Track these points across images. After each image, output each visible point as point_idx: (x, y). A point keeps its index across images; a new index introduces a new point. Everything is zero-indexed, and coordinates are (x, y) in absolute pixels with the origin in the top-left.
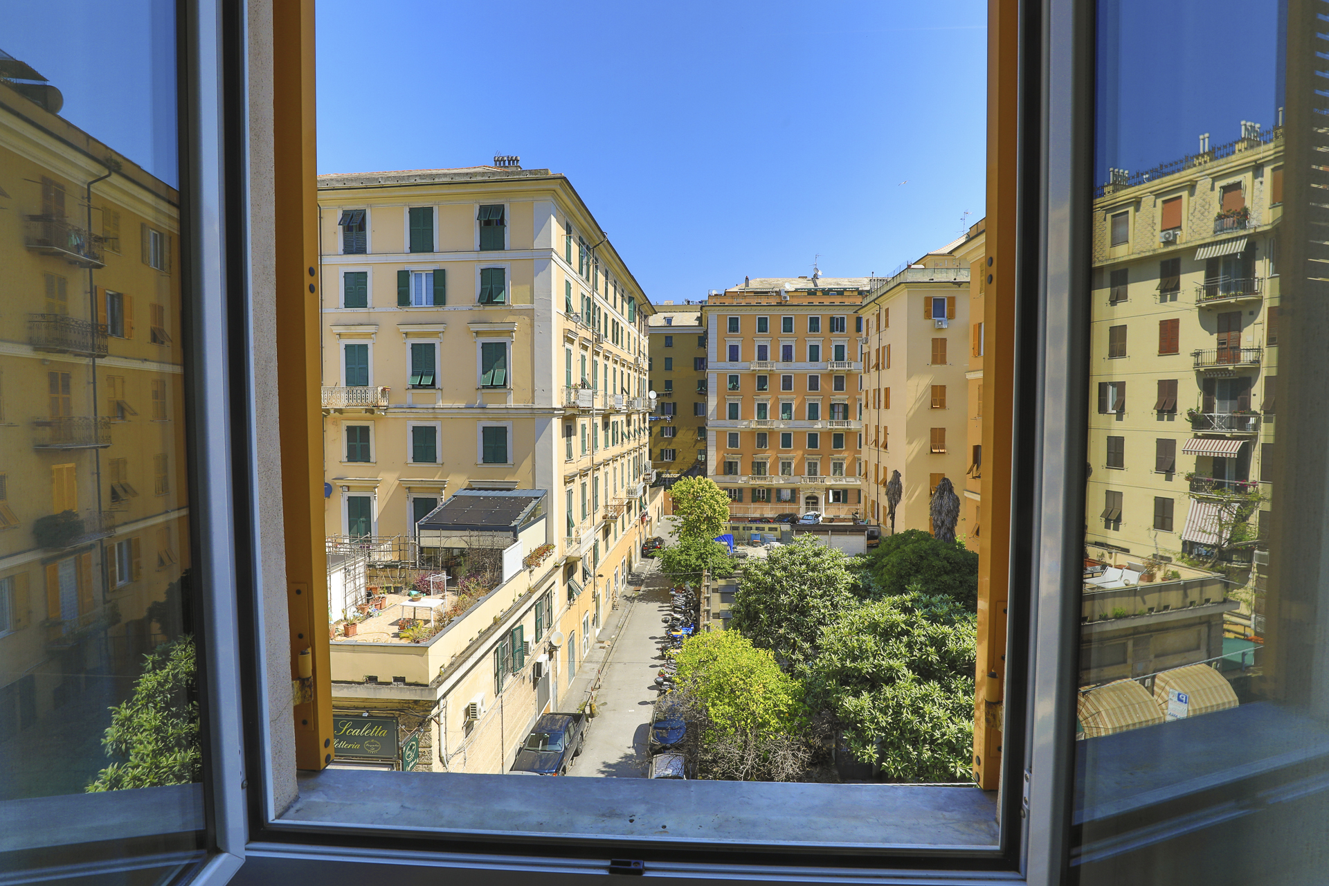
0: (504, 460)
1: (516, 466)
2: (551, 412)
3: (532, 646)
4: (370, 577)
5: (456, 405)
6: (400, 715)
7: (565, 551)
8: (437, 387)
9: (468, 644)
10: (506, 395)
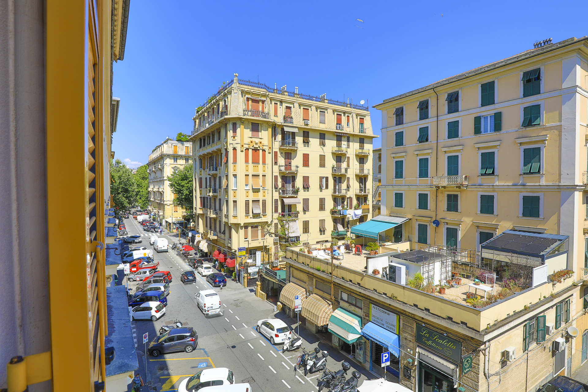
0: (537, 215)
1: (545, 220)
2: (574, 188)
3: (553, 330)
4: (454, 268)
5: (506, 184)
6: (463, 342)
7: (583, 277)
8: (495, 174)
9: (506, 316)
10: (540, 178)
